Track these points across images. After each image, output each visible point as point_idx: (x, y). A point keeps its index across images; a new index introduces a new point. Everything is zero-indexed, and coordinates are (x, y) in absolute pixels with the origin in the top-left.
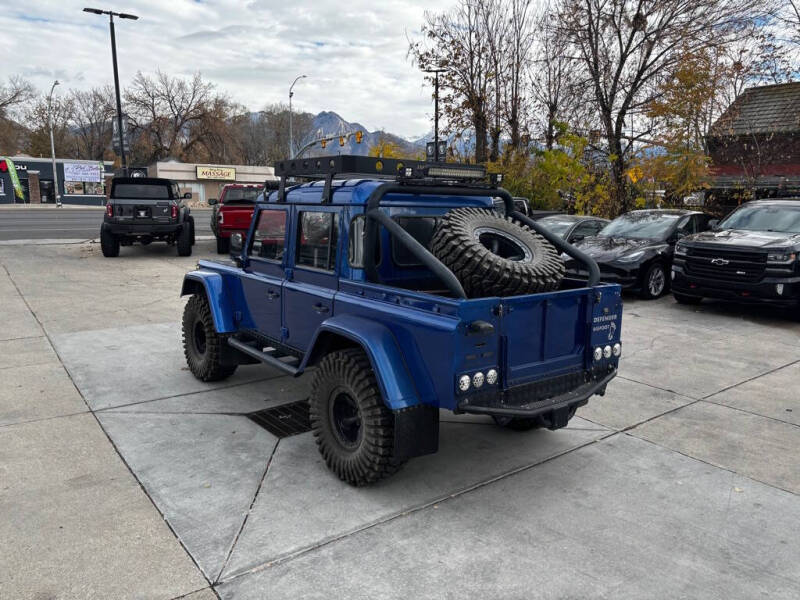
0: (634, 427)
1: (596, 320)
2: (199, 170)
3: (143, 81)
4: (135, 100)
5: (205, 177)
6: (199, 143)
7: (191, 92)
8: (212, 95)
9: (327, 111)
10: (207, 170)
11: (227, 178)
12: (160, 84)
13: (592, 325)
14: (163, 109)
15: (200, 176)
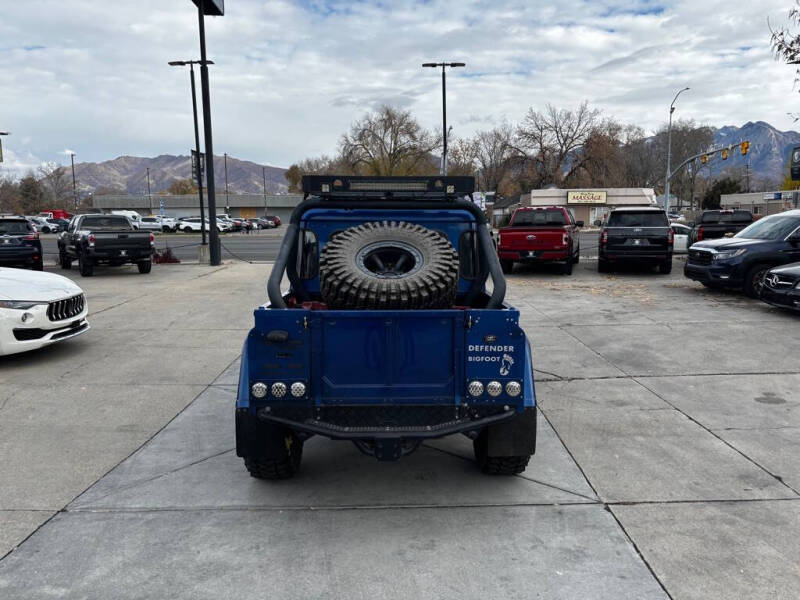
1: (471, 348)
2: (571, 195)
3: (534, 116)
4: (526, 134)
5: (576, 201)
6: (581, 168)
7: (577, 121)
8: (598, 121)
9: (754, 122)
10: (579, 194)
11: (597, 201)
12: (549, 117)
13: (467, 354)
14: (550, 139)
15: (571, 201)
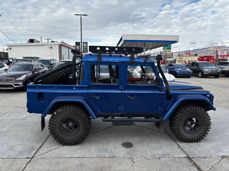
0: (27, 164)
